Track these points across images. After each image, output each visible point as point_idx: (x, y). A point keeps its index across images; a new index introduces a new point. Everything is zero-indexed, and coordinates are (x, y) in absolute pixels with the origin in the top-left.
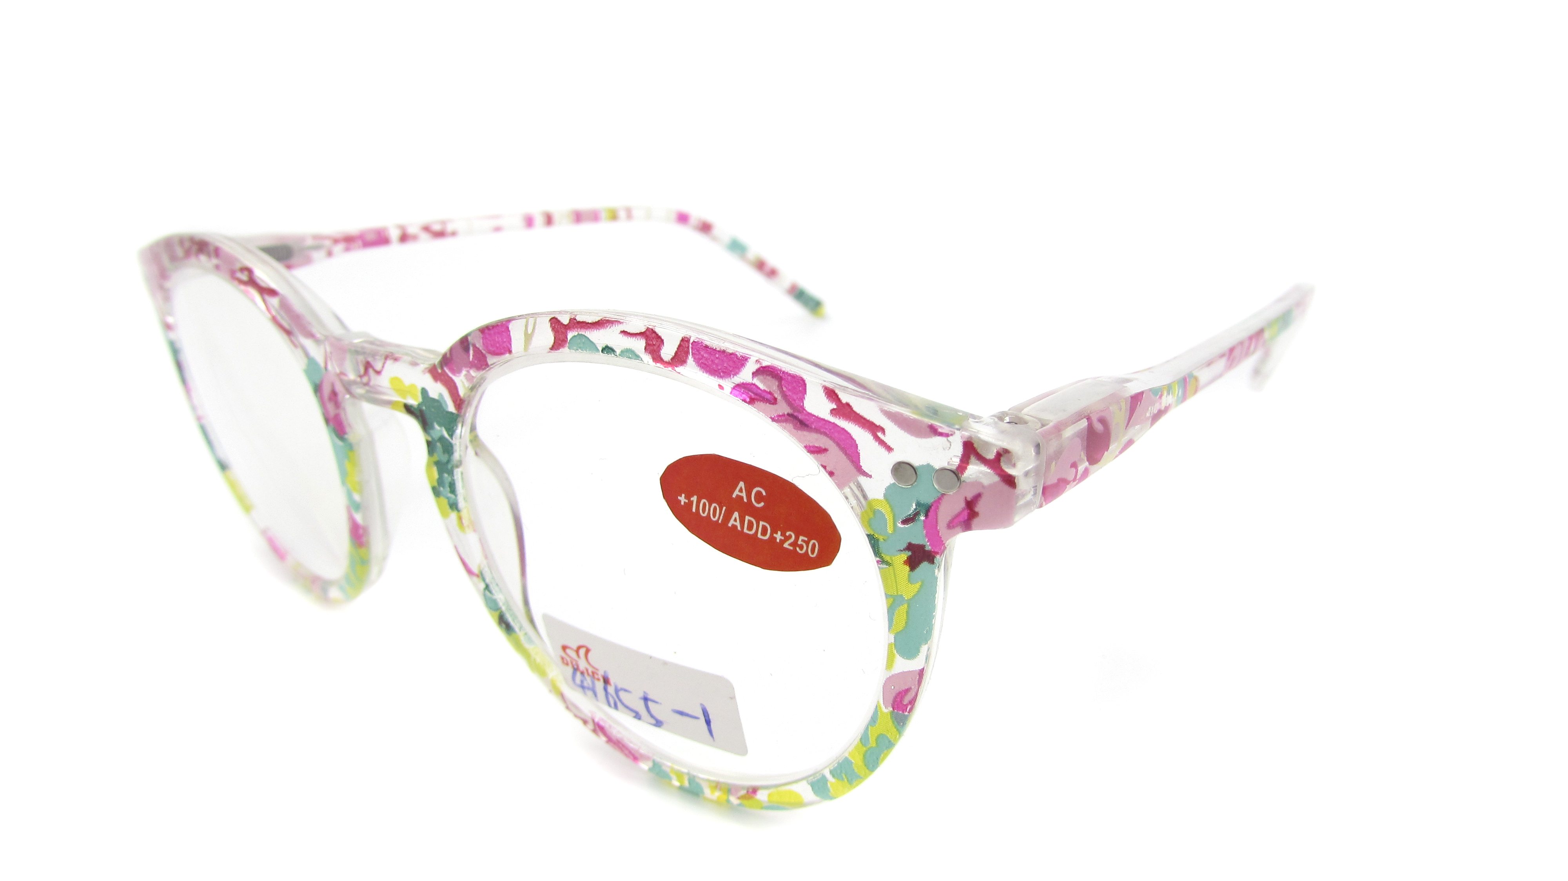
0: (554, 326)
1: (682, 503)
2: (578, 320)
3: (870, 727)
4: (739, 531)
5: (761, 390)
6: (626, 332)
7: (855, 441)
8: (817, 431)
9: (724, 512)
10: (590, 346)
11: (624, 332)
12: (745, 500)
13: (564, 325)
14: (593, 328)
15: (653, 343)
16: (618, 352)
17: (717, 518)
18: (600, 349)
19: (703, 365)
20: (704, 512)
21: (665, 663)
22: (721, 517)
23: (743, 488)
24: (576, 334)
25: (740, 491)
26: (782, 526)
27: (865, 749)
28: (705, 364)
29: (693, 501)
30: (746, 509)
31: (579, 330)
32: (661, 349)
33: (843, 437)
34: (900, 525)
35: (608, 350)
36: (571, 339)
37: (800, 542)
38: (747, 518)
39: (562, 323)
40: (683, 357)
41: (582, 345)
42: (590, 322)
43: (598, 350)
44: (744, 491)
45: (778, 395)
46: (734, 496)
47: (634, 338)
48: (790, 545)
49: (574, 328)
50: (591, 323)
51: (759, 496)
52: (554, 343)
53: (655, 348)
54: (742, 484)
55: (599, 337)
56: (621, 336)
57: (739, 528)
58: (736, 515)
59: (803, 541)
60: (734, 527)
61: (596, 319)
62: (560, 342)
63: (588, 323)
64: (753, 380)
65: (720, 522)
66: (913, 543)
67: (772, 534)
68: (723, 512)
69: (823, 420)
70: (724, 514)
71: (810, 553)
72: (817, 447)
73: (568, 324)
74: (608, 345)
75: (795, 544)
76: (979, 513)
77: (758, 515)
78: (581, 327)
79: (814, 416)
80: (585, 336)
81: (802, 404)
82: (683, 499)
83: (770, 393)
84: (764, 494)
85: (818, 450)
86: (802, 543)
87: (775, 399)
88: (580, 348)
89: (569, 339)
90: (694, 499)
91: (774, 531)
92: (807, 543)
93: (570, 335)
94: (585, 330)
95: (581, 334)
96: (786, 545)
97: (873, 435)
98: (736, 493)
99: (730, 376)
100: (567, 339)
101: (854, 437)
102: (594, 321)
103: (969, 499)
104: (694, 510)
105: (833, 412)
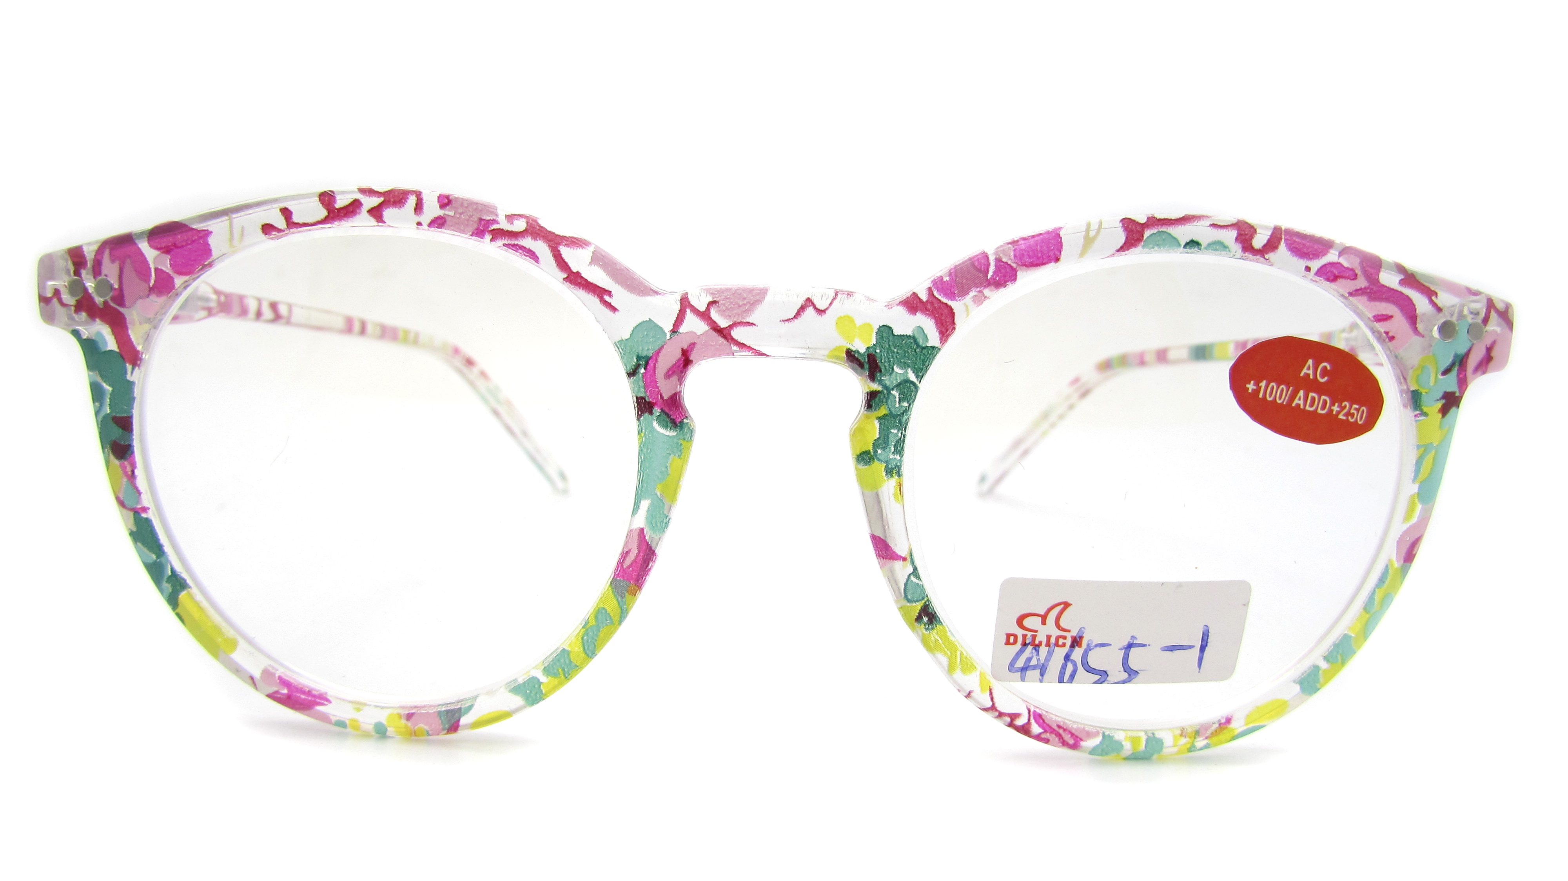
0: (1128, 226)
1: (1250, 391)
2: (1158, 218)
3: (1376, 590)
4: (1301, 409)
5: (1345, 267)
6: (1216, 224)
7: (1415, 306)
8: (1387, 300)
9: (1291, 393)
10: (1175, 241)
11: (1214, 226)
12: (1311, 377)
13: (1141, 224)
14: (1177, 224)
15: (1245, 233)
16: (1204, 244)
17: (1282, 400)
18: (1183, 244)
19: (1294, 249)
20: (1270, 396)
21: (1179, 585)
22: (1287, 398)
23: (1311, 365)
24: (1156, 231)
25: (1308, 370)
26: (1339, 397)
27: (1368, 616)
28: (1297, 248)
29: (1261, 387)
30: (1311, 385)
31: (1160, 226)
32: (1253, 238)
33: (1406, 303)
34: (1440, 377)
35: (1193, 244)
36: (1148, 237)
37: (1352, 411)
38: (1311, 394)
39: (1138, 222)
40: (1276, 243)
41: (1161, 242)
42: (1173, 218)
43: (1180, 245)
44: (1311, 368)
45: (1358, 272)
46: (1302, 374)
47: (1225, 230)
48: (1344, 415)
49: (1154, 226)
50: (1174, 220)
51: (1325, 372)
52: (1125, 243)
53: (1247, 237)
54: (1310, 362)
55: (1183, 233)
56: (1210, 229)
57: (1302, 407)
58: (1301, 393)
59: (1356, 409)
60: (1298, 405)
61: (1180, 215)
62: (1133, 242)
63: (1171, 220)
64: (1338, 259)
65: (1284, 403)
66: (1448, 391)
67: (1330, 407)
68: (1289, 393)
69: (1393, 289)
70: (1290, 395)
71: (1358, 420)
72: (1385, 315)
73: (1146, 222)
74: (1194, 239)
75: (1348, 414)
76: (1494, 358)
77: (1320, 389)
78: (1163, 225)
79: (1386, 287)
80: (1167, 233)
81: (1377, 277)
82: (1251, 387)
83: (1352, 270)
84: (1329, 368)
85: (1385, 317)
86: (1353, 412)
87: (1356, 275)
88: (1158, 245)
89: (1145, 237)
90: (1263, 384)
91: (1333, 404)
92: (1358, 410)
93: (1147, 233)
94: (1167, 226)
95: (1162, 231)
96: (1341, 417)
97: (1428, 299)
98: (1305, 371)
99: (1319, 257)
100: (1143, 237)
101: (1414, 302)
102: (1178, 217)
103: (1488, 347)
104: (1261, 396)
105: (1402, 282)
